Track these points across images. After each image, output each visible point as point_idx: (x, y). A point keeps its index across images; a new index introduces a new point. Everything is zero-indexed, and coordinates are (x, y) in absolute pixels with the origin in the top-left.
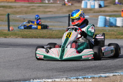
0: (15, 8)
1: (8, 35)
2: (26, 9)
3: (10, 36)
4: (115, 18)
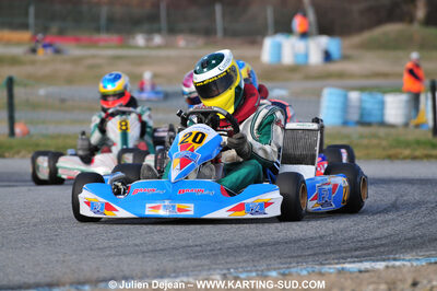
1: (10, 147)
2: (67, 67)
3: (18, 152)
4: (379, 96)
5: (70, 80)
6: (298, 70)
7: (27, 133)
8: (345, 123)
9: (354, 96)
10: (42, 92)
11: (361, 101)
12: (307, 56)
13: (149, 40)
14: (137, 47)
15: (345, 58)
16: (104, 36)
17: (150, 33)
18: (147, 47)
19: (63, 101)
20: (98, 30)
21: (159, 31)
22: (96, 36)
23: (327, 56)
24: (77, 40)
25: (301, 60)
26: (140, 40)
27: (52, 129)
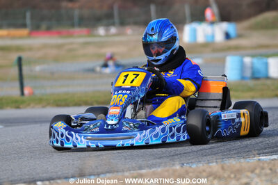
0: (30, 49)
1: (23, 102)
2: (54, 52)
3: (29, 105)
4: (264, 60)
5: (56, 59)
6: (208, 46)
7: (32, 94)
8: (243, 78)
9: (247, 60)
10: (38, 68)
11: (252, 63)
12: (213, 36)
13: (107, 30)
14: (100, 36)
15: (239, 36)
16: (77, 30)
17: (108, 26)
18: (107, 36)
19: (52, 73)
20: (73, 25)
21: (113, 24)
22: (72, 30)
23: (227, 36)
24: (59, 33)
25: (210, 40)
26: (101, 31)
27: (49, 91)
